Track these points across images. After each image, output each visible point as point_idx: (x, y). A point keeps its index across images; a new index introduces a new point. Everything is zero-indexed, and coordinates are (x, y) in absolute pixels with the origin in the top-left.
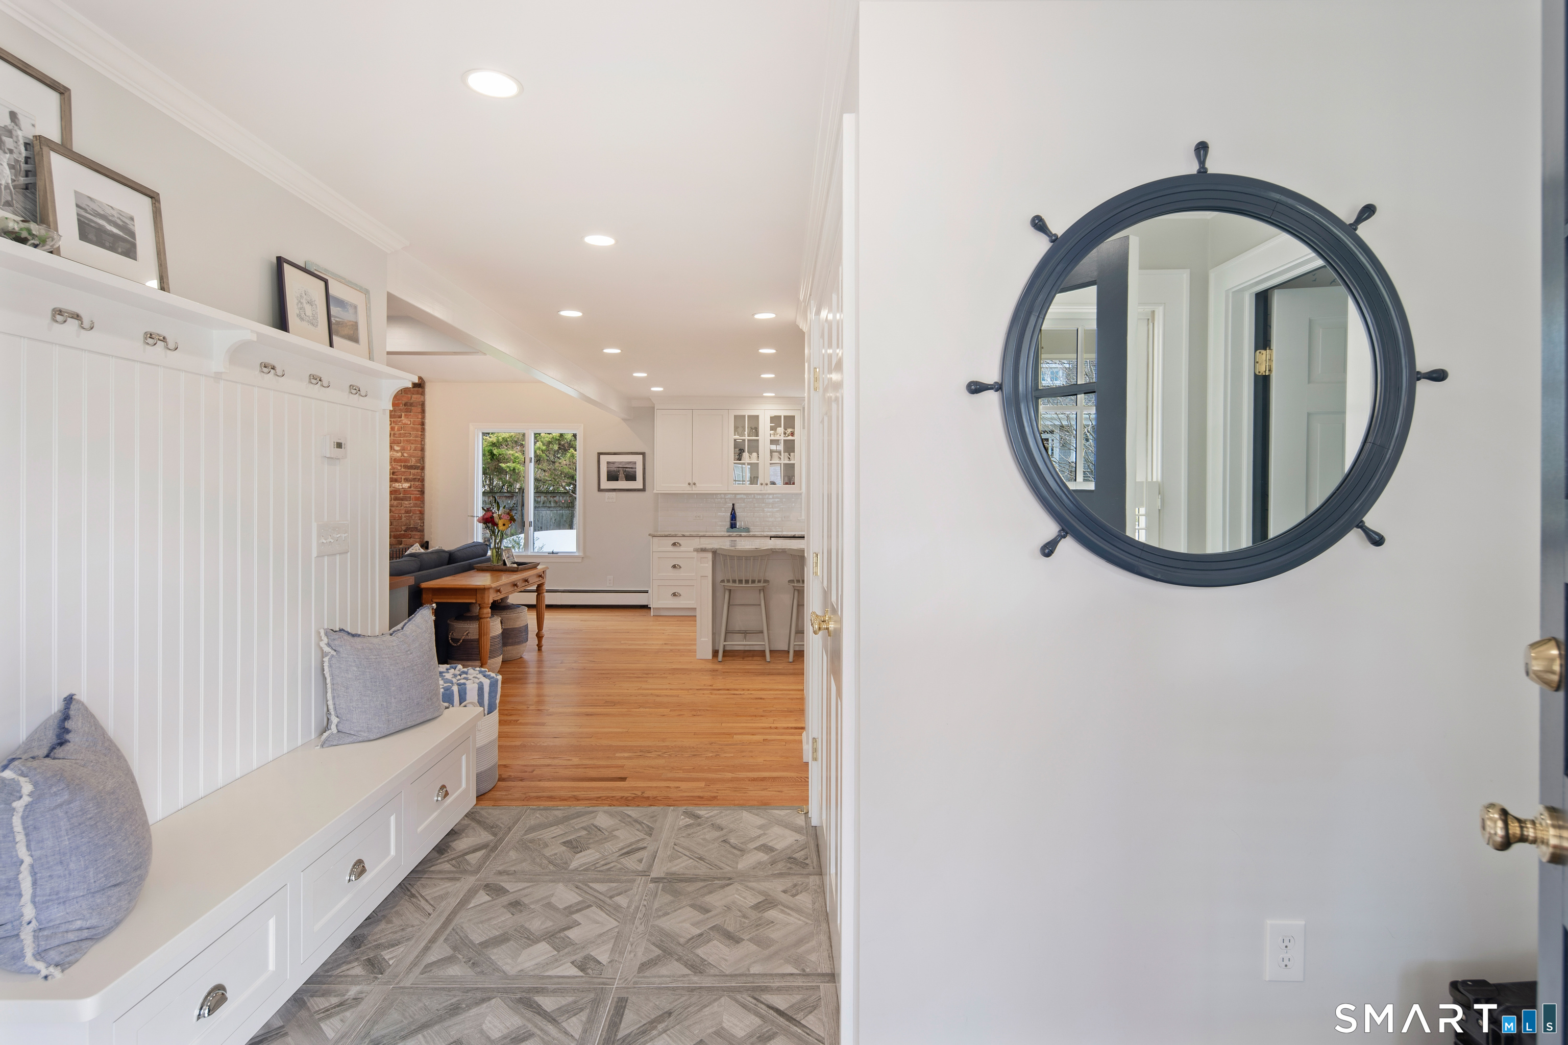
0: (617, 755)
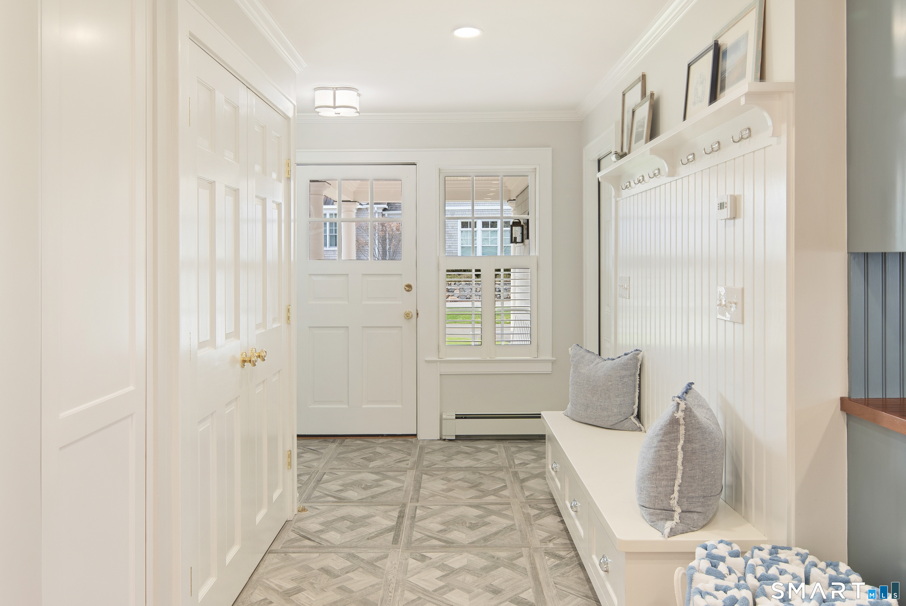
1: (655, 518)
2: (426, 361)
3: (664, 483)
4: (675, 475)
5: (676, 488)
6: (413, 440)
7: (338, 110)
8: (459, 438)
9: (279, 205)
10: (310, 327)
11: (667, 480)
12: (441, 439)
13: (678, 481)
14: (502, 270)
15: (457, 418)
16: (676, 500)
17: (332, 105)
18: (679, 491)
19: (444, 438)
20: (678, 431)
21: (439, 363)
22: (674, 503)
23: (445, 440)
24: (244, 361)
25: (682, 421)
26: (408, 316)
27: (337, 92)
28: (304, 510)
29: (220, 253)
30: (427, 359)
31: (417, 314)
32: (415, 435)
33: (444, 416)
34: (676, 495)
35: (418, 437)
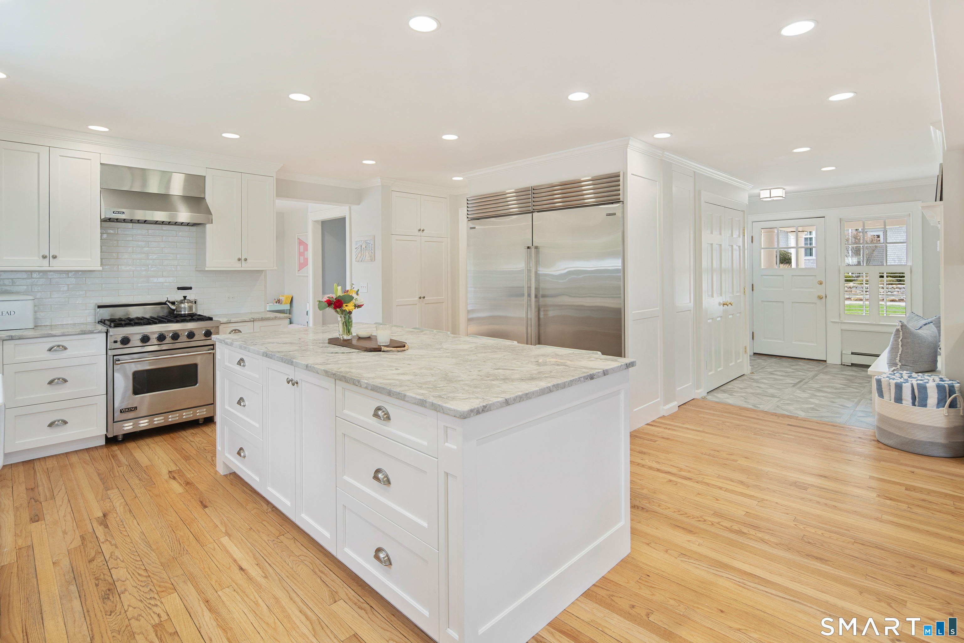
0: (793, 437)
1: (890, 367)
2: (832, 322)
3: (894, 354)
4: (899, 351)
5: (899, 356)
6: (824, 363)
7: (772, 198)
8: (853, 365)
9: (739, 247)
10: (762, 301)
11: (895, 353)
12: (842, 364)
13: (900, 353)
14: (864, 274)
15: (852, 354)
16: (899, 360)
17: (769, 197)
18: (900, 357)
19: (843, 364)
20: (899, 334)
21: (840, 323)
22: (897, 361)
23: (844, 365)
24: (724, 304)
25: (900, 330)
26: (820, 298)
27: (771, 190)
28: (753, 373)
29: (715, 265)
30: (832, 321)
31: (826, 297)
32: (825, 361)
33: (843, 352)
34: (898, 358)
35: (827, 362)
